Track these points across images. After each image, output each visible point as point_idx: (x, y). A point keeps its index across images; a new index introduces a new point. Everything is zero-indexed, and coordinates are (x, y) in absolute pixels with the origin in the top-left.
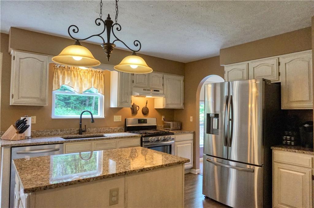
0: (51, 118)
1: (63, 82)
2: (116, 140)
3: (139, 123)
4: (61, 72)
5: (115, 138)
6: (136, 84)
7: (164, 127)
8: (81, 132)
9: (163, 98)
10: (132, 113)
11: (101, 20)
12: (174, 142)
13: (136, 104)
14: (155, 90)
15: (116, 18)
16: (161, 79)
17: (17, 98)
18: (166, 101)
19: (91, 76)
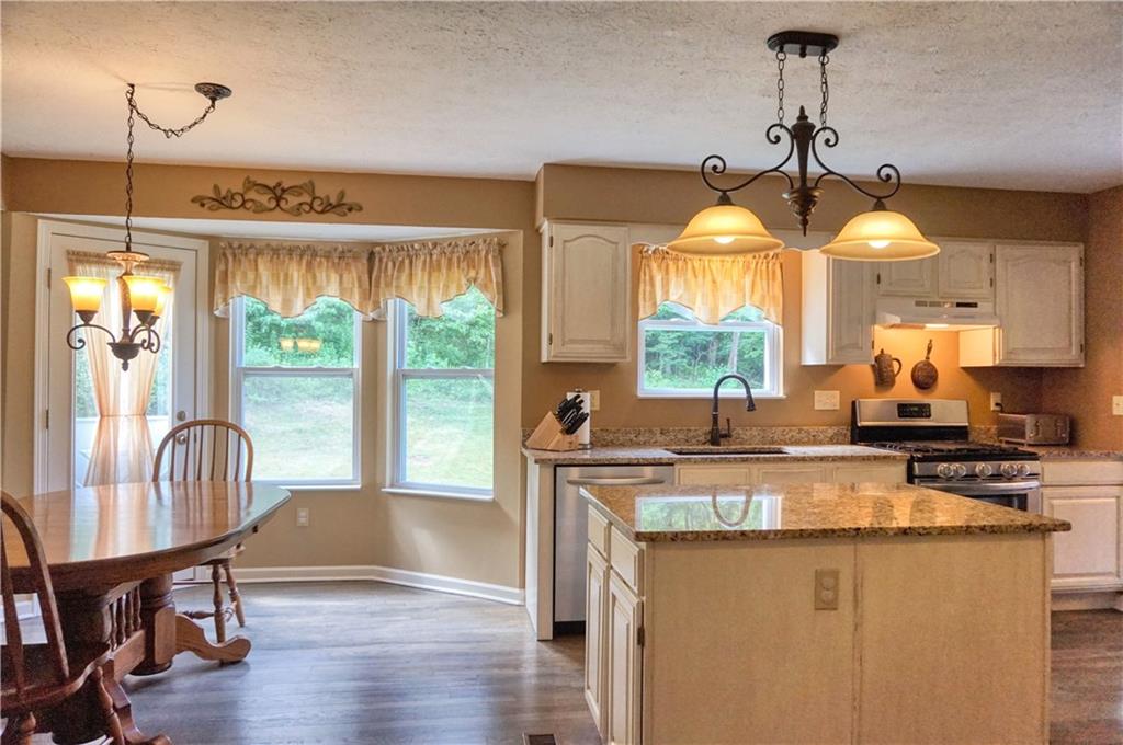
0: (636, 396)
1: (666, 293)
2: (823, 465)
3: (900, 416)
4: (659, 267)
5: (822, 459)
6: (891, 284)
7: (1001, 433)
8: (716, 438)
9: (991, 330)
10: (877, 384)
11: (782, 126)
12: (1037, 488)
13: (890, 353)
14: (960, 301)
15: (823, 112)
16: (985, 263)
17: (561, 343)
18: (1006, 339)
19: (742, 271)
